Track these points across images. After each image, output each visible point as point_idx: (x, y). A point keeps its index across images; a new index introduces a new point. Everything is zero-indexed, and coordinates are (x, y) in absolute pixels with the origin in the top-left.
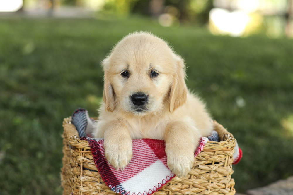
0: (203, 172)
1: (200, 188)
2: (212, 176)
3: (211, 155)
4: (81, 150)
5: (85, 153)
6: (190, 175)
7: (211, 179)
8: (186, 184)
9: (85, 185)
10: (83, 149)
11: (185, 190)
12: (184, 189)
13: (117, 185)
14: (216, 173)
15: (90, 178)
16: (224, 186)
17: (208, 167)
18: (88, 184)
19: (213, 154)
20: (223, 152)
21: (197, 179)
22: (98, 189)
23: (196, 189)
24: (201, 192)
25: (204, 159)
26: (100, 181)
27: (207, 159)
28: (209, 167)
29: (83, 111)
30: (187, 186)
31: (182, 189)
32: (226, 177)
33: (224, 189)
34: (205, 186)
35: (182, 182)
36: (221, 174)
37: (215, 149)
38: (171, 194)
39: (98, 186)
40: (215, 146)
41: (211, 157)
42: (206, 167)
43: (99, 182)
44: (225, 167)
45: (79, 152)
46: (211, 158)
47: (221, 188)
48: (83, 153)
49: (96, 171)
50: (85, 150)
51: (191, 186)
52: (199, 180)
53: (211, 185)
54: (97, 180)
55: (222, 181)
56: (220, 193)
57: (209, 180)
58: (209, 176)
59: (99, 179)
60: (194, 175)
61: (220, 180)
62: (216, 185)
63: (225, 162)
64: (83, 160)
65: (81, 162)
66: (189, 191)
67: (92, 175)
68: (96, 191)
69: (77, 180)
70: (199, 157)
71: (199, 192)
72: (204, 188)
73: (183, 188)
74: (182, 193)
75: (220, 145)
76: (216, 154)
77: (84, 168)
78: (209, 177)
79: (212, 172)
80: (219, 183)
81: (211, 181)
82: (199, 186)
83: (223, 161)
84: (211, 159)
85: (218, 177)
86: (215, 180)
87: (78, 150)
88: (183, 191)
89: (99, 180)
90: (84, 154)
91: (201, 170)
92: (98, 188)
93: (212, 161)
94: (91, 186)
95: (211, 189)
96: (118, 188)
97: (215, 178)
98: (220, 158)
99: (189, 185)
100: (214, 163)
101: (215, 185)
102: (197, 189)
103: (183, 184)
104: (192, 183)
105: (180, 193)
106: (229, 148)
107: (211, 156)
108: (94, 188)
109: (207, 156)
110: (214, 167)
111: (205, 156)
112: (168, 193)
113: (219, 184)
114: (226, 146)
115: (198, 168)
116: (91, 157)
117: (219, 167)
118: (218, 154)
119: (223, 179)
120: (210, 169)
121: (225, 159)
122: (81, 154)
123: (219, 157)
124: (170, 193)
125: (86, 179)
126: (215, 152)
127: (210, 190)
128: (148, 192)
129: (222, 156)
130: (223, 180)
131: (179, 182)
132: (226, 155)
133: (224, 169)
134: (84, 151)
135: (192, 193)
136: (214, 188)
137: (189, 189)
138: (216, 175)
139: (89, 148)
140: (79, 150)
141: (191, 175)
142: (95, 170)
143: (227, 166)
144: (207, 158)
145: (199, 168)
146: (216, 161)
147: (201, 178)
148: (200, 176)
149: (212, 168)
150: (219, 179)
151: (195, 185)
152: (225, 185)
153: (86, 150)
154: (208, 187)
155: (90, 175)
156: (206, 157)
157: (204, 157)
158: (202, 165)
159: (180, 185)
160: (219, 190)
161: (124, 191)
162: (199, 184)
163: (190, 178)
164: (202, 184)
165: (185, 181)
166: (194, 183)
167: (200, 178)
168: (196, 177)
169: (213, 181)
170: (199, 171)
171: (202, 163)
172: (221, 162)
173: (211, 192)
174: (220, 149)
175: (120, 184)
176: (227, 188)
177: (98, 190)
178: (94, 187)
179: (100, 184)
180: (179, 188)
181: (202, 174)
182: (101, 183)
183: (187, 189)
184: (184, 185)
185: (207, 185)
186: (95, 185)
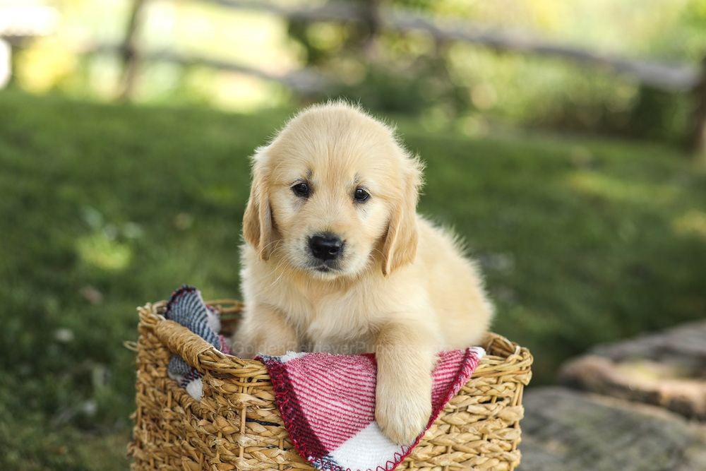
0: (475, 419)
1: (466, 453)
2: (491, 425)
3: (491, 383)
4: (246, 381)
5: (255, 387)
6: (449, 426)
7: (488, 433)
8: (442, 444)
9: (249, 456)
10: (250, 380)
11: (439, 457)
12: (438, 455)
13: (323, 455)
14: (498, 420)
15: (262, 439)
16: (508, 446)
17: (485, 409)
18: (257, 453)
19: (495, 381)
20: (513, 377)
21: (461, 433)
22: (280, 463)
23: (459, 455)
24: (468, 459)
25: (479, 392)
26: (284, 445)
27: (485, 393)
28: (487, 409)
29: (193, 292)
30: (442, 449)
31: (434, 456)
32: (512, 426)
33: (510, 451)
34: (476, 449)
35: (435, 440)
36: (506, 420)
37: (501, 371)
38: (414, 467)
39: (281, 456)
40: (503, 366)
41: (492, 388)
42: (481, 409)
43: (281, 447)
44: (514, 407)
45: (238, 386)
46: (493, 390)
47: (505, 451)
48: (248, 388)
49: (277, 425)
50: (255, 380)
51: (450, 450)
52: (466, 436)
53: (488, 445)
54: (276, 443)
55: (508, 437)
56: (501, 461)
57: (483, 434)
58: (486, 426)
59: (281, 441)
60: (456, 426)
61: (504, 434)
62: (498, 444)
63: (514, 398)
64: (250, 402)
65: (244, 405)
66: (448, 459)
67: (268, 433)
68: (273, 466)
69: (228, 444)
70: (471, 388)
71: (465, 459)
72: (475, 451)
73: (437, 453)
74: (434, 464)
75: (512, 363)
76: (501, 380)
77: (248, 420)
78: (486, 429)
79: (490, 417)
80: (501, 440)
81: (486, 437)
82: (465, 448)
83: (511, 396)
84: (493, 392)
85: (499, 427)
86: (494, 435)
87: (239, 381)
88: (435, 458)
89: (281, 443)
90: (250, 389)
91: (471, 414)
92: (281, 460)
93: (492, 396)
94: (263, 457)
95: (486, 454)
96: (326, 461)
97: (495, 430)
98: (507, 389)
99: (447, 447)
100: (495, 399)
101: (494, 445)
102: (463, 453)
103: (435, 445)
104: (453, 443)
105: (430, 463)
106: (524, 368)
107: (492, 386)
108: (270, 461)
109: (485, 386)
110: (495, 408)
111: (482, 386)
112: (406, 464)
113: (502, 442)
114: (520, 364)
115: (466, 411)
116: (267, 396)
117: (504, 407)
118: (504, 382)
119: (509, 432)
120: (487, 412)
121: (514, 392)
122: (245, 389)
123: (506, 387)
124: (412, 465)
125: (253, 442)
126: (498, 378)
127: (483, 455)
128: (384, 467)
129: (511, 385)
130: (508, 434)
131: (429, 441)
132: (516, 384)
133: (513, 411)
134: (254, 383)
135: (453, 463)
136: (493, 451)
137: (447, 454)
138: (496, 424)
139: (266, 377)
140: (242, 380)
141: (451, 425)
142: (276, 422)
143: (517, 404)
144: (485, 391)
145: (468, 410)
146: (500, 396)
147: (470, 431)
148: (467, 427)
149: (491, 411)
150: (501, 432)
151: (457, 446)
152: (512, 444)
153: (258, 381)
154: (483, 449)
155: (263, 434)
156: (484, 389)
157: (478, 388)
158: (474, 404)
159: (429, 449)
160: (501, 455)
161: (339, 467)
162: (465, 444)
163: (448, 432)
164: (471, 444)
165: (440, 439)
166: (458, 443)
167: (467, 432)
168: (460, 429)
169: (490, 437)
170: (466, 416)
171: (475, 400)
172: (507, 397)
173: (486, 459)
174: (509, 372)
175: (329, 455)
176: (514, 450)
177: (279, 465)
178: (271, 458)
179: (284, 452)
180: (429, 455)
181: (471, 423)
182: (285, 449)
183: (443, 456)
184: (438, 447)
185: (481, 445)
186: (274, 455)
